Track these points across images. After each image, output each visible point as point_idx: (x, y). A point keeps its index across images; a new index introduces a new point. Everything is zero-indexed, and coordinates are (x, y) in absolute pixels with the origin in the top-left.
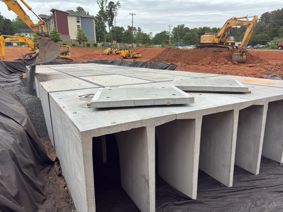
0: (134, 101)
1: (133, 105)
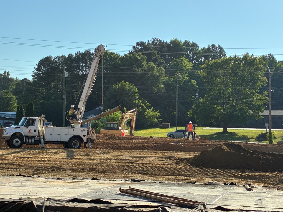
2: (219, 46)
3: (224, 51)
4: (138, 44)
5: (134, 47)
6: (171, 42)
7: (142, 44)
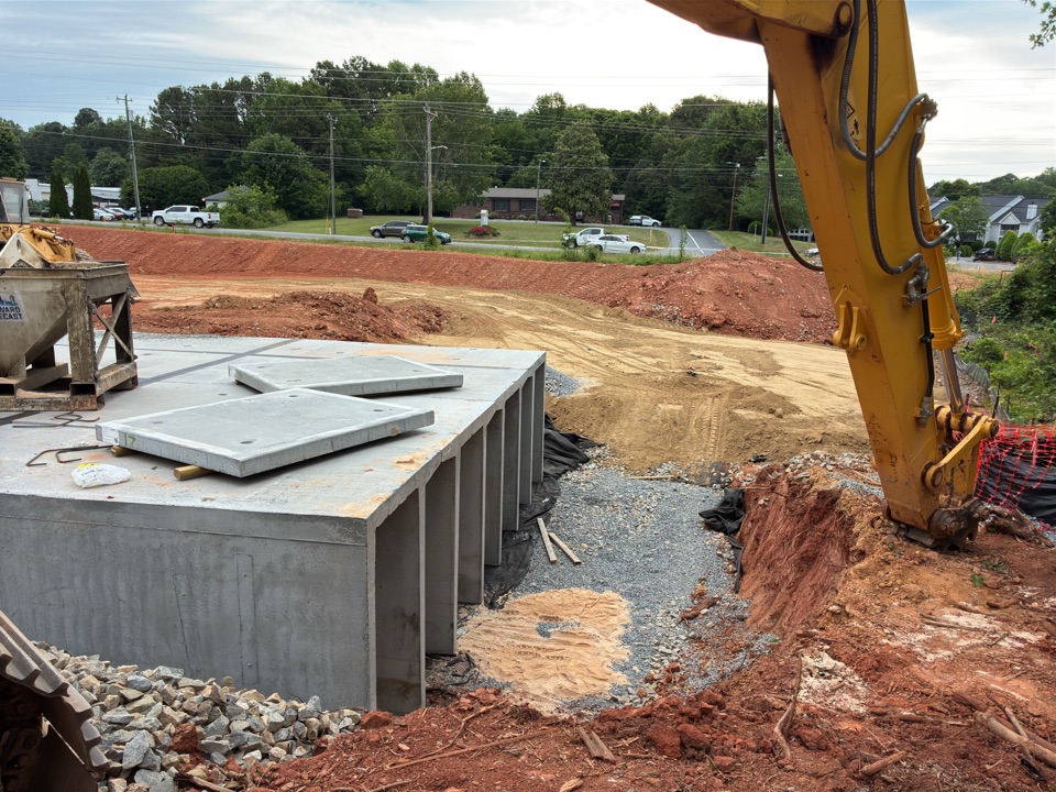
0: (332, 439)
1: (330, 451)
2: (473, 75)
3: (481, 85)
4: (319, 65)
5: (313, 71)
6: (391, 65)
7: (327, 65)
